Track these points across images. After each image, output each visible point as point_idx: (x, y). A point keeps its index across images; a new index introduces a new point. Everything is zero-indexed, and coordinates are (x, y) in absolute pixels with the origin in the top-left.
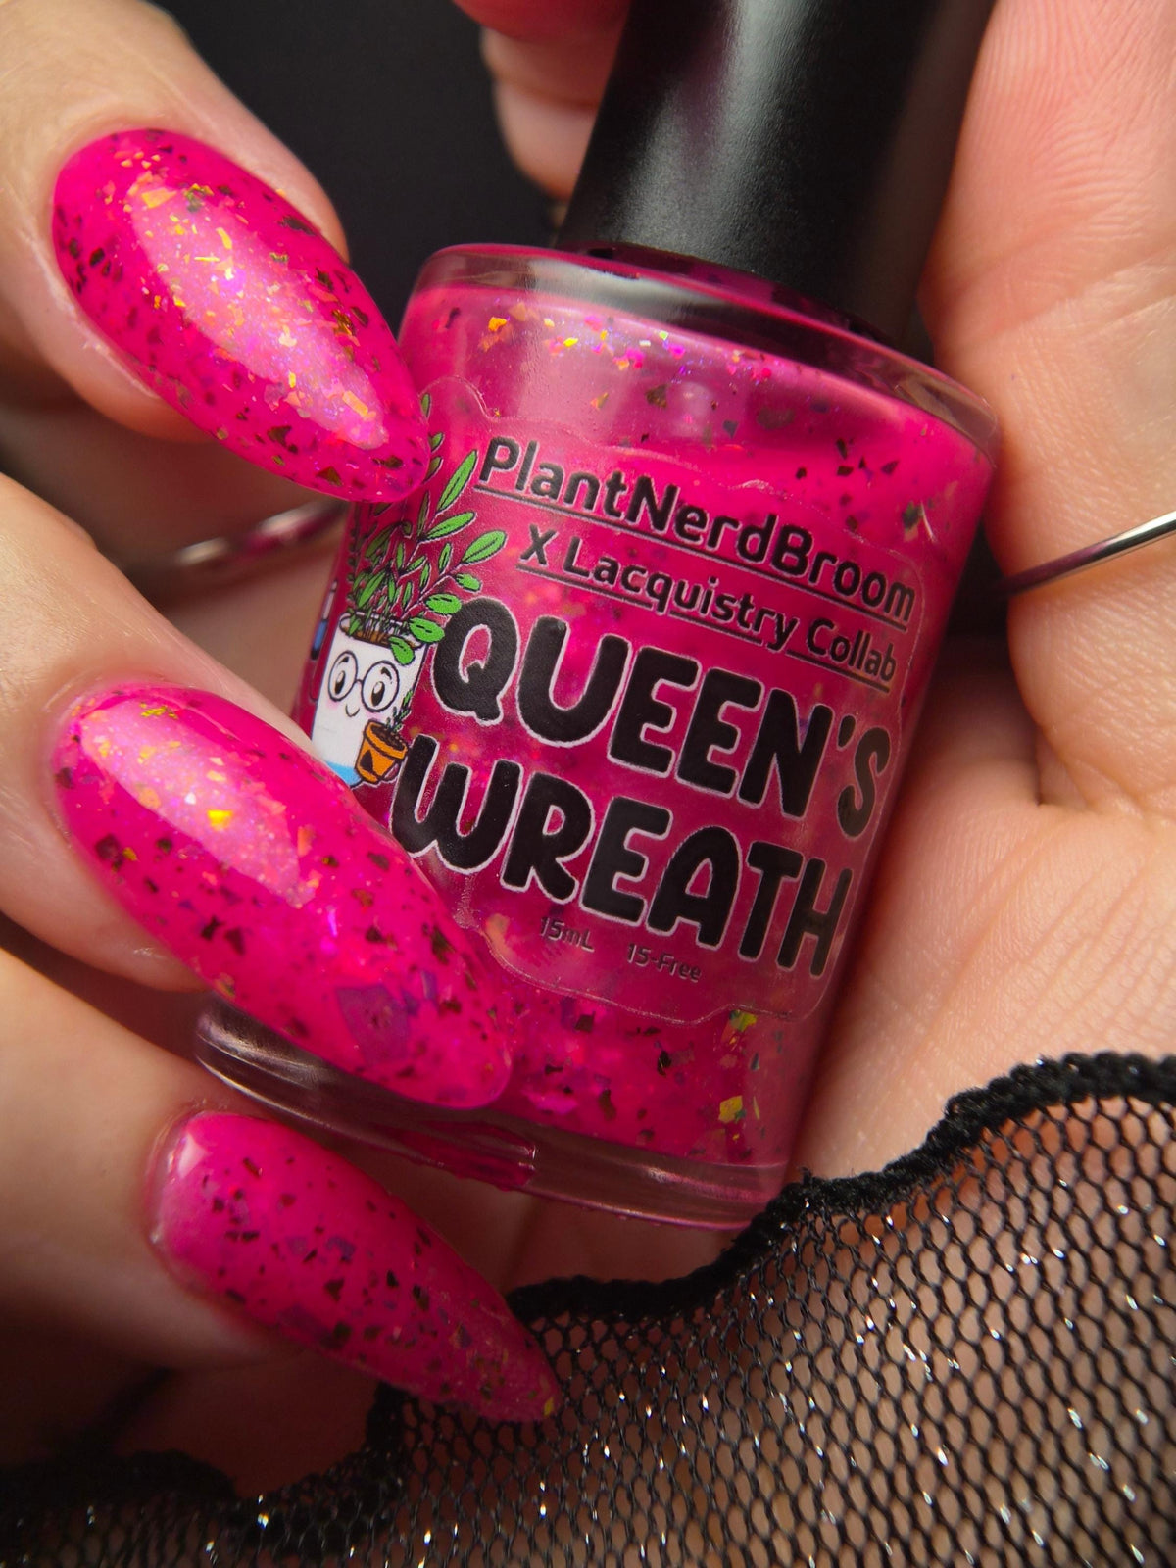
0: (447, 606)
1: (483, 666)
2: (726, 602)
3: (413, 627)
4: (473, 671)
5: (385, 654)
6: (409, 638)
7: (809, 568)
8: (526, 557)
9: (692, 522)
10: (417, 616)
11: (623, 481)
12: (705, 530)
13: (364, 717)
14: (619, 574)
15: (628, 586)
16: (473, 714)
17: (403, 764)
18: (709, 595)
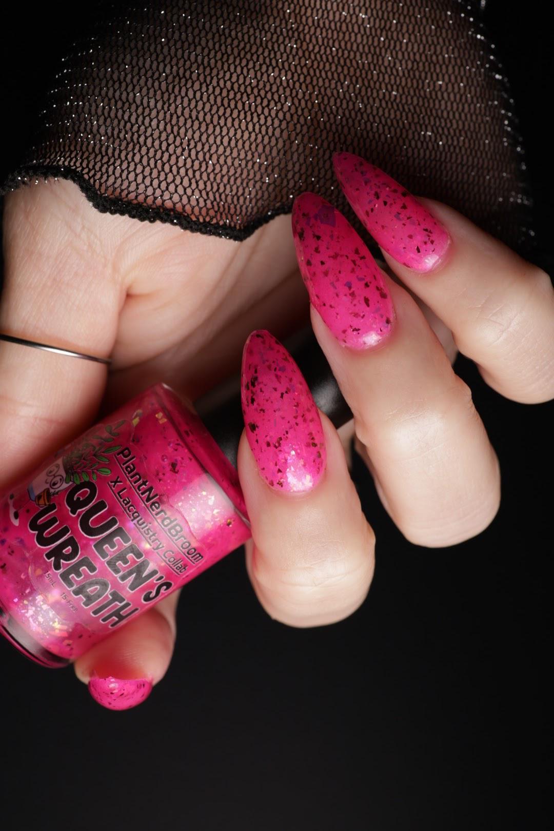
0: (86, 478)
1: (81, 499)
2: (149, 531)
3: (75, 475)
4: (78, 499)
5: (64, 475)
6: (72, 477)
7: (176, 537)
8: (111, 482)
9: (155, 506)
10: (78, 474)
11: (147, 484)
12: (157, 511)
13: (48, 486)
14: (128, 505)
15: (129, 509)
16: (69, 509)
17: (45, 507)
18: (146, 526)
